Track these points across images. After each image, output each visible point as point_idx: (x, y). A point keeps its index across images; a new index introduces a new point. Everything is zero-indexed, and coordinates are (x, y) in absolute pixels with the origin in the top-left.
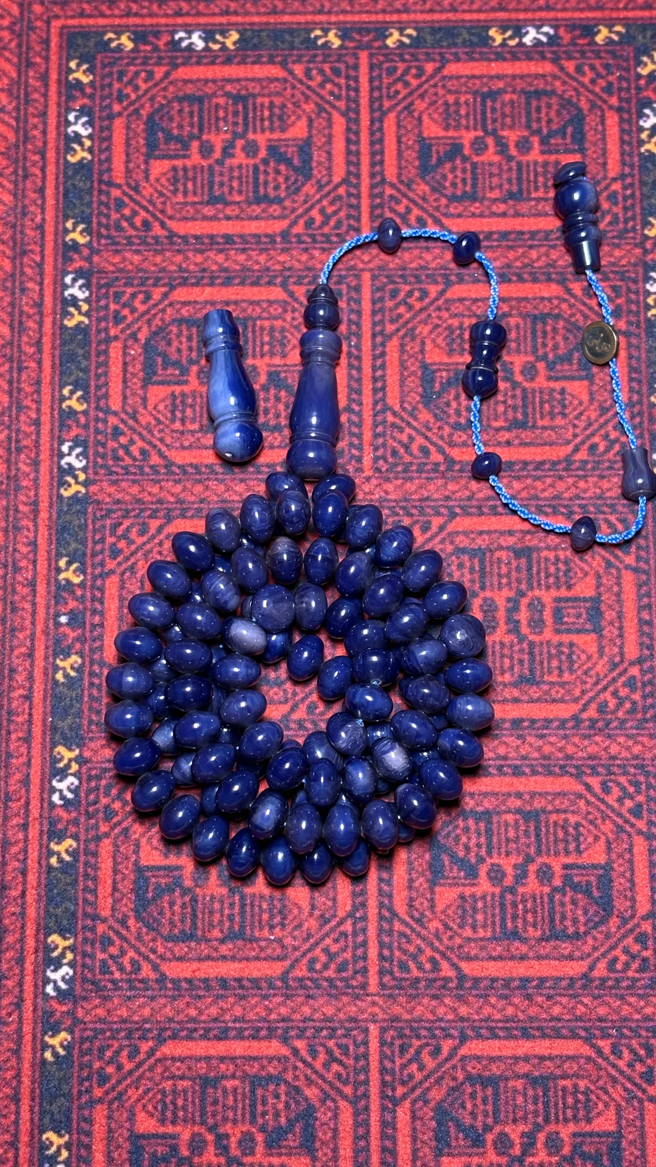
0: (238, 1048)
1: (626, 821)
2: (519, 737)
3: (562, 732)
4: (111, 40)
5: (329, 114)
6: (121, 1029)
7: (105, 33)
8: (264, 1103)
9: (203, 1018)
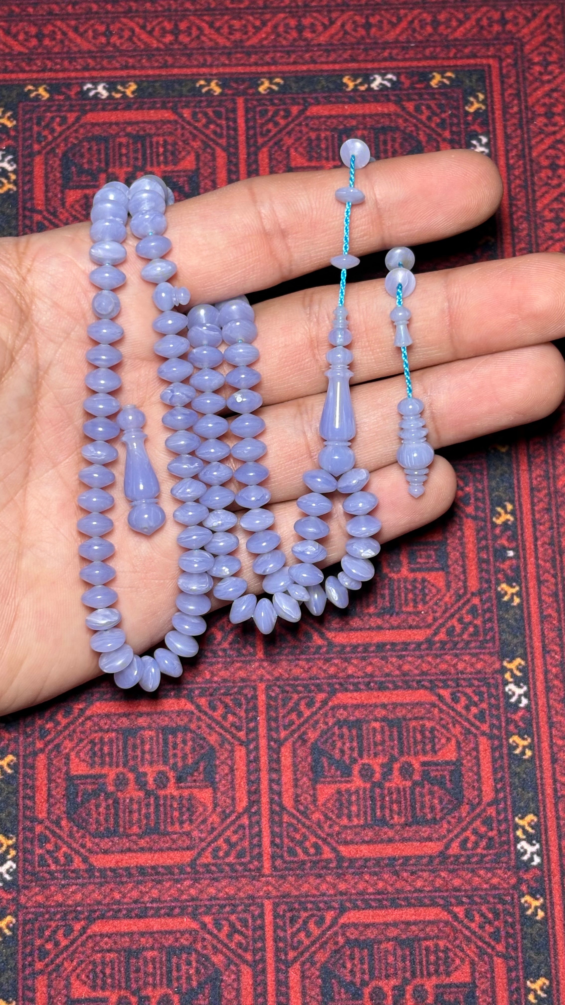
0: (156, 924)
1: (472, 725)
2: (382, 658)
3: (417, 653)
4: (30, 91)
5: (213, 149)
6: (58, 912)
7: (25, 85)
8: (178, 970)
9: (126, 900)
